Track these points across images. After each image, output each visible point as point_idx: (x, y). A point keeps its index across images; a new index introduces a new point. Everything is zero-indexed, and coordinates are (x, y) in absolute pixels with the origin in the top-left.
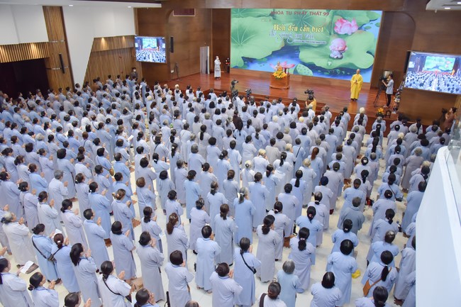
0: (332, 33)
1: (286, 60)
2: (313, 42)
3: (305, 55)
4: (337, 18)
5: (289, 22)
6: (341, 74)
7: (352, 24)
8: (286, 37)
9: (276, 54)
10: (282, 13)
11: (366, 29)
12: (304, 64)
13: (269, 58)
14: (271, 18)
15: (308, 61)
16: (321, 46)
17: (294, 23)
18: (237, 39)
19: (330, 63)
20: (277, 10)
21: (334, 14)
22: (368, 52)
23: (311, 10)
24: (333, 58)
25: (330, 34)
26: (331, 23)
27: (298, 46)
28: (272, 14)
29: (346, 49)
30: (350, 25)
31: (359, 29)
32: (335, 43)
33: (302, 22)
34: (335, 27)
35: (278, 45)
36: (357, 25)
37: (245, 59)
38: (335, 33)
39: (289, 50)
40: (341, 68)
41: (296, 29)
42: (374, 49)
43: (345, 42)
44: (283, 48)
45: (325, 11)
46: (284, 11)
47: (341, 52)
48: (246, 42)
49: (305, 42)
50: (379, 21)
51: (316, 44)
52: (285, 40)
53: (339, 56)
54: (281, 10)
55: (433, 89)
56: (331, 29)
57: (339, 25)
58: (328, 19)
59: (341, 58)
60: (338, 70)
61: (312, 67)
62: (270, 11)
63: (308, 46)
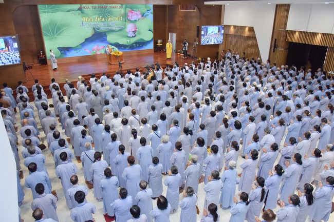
0: (127, 20)
1: (97, 44)
2: (115, 27)
3: (111, 38)
4: (128, 10)
5: (96, 14)
6: (137, 47)
7: (138, 13)
8: (94, 26)
9: (88, 40)
10: (88, 8)
11: (146, 16)
12: (111, 44)
13: (83, 44)
14: (80, 12)
15: (114, 41)
16: (121, 30)
17: (100, 15)
18: (49, 33)
19: (128, 41)
20: (83, 5)
21: (126, 7)
22: (149, 30)
23: (110, 5)
24: (130, 37)
25: (126, 21)
26: (125, 13)
27: (105, 32)
28: (80, 9)
29: (137, 30)
30: (137, 14)
31: (142, 16)
32: (130, 27)
33: (105, 14)
34: (128, 16)
35: (89, 33)
36: (141, 14)
37: (61, 49)
38: (129, 20)
39: (98, 36)
40: (136, 43)
41: (103, 19)
42: (152, 28)
43: (135, 25)
44: (93, 35)
45: (120, 5)
46: (90, 6)
47: (134, 32)
48: (59, 34)
49: (110, 28)
50: (152, 11)
51: (117, 29)
52: (94, 29)
53: (134, 35)
54: (87, 5)
55: (212, 43)
56: (125, 17)
57: (130, 14)
58: (123, 11)
59: (135, 36)
60: (134, 45)
61: (118, 45)
62: (77, 6)
63: (112, 31)
